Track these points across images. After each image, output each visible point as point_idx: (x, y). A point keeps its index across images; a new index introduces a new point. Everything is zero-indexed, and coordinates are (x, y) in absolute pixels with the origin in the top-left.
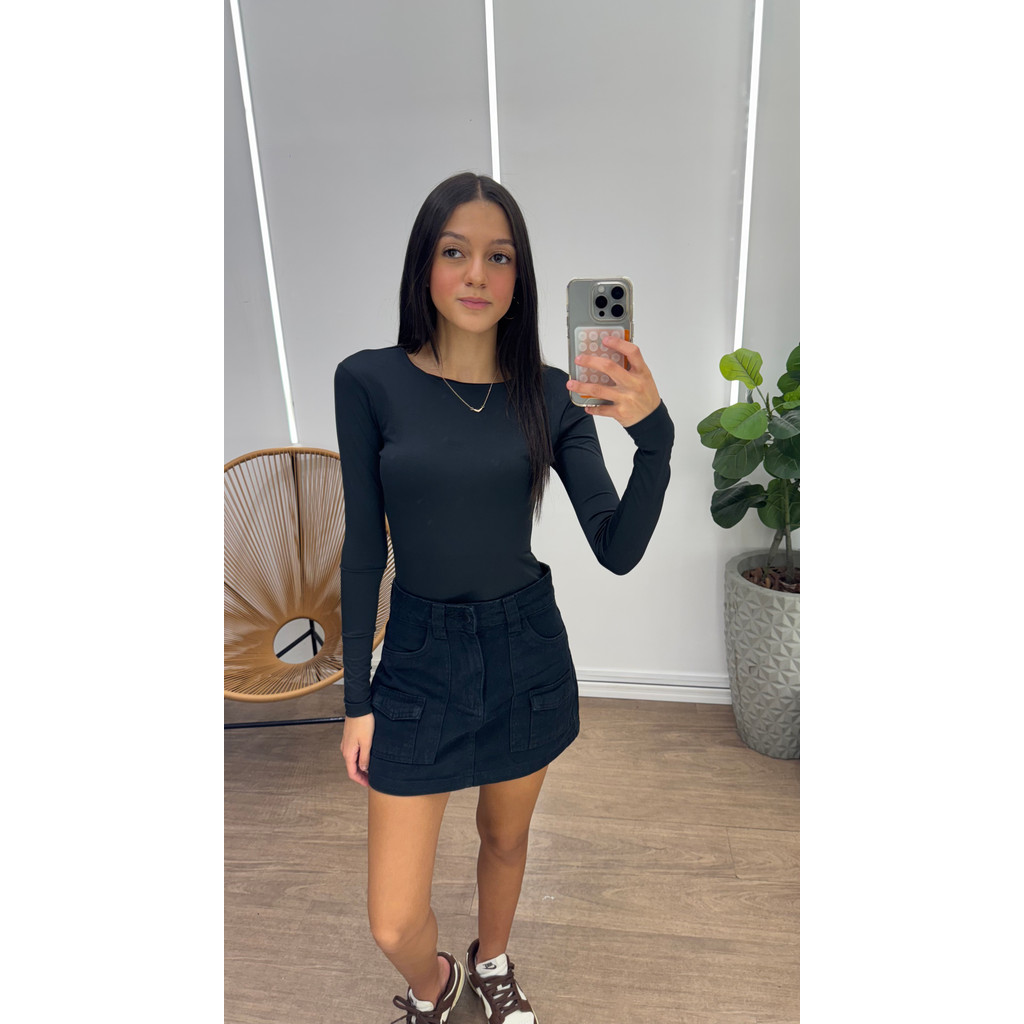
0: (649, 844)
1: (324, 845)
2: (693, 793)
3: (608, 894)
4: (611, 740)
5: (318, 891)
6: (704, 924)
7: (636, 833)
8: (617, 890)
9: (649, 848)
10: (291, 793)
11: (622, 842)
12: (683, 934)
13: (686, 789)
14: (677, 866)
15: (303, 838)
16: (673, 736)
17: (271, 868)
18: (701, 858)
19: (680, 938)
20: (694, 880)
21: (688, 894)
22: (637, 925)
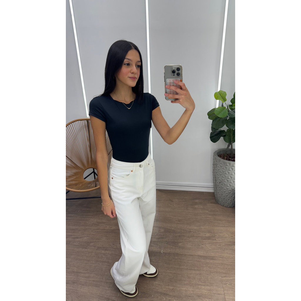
0: (191, 231)
1: (100, 231)
2: (203, 217)
3: (180, 244)
4: (180, 202)
5: (99, 244)
6: (207, 252)
7: (187, 228)
8: (182, 243)
9: (191, 232)
10: (90, 217)
11: (184, 230)
12: (201, 255)
13: (201, 216)
14: (199, 237)
15: (94, 230)
16: (197, 201)
17: (85, 238)
18: (205, 234)
19: (200, 256)
20: (204, 241)
21: (202, 244)
22: (188, 252)
